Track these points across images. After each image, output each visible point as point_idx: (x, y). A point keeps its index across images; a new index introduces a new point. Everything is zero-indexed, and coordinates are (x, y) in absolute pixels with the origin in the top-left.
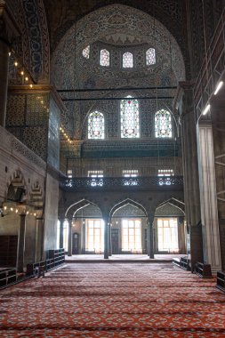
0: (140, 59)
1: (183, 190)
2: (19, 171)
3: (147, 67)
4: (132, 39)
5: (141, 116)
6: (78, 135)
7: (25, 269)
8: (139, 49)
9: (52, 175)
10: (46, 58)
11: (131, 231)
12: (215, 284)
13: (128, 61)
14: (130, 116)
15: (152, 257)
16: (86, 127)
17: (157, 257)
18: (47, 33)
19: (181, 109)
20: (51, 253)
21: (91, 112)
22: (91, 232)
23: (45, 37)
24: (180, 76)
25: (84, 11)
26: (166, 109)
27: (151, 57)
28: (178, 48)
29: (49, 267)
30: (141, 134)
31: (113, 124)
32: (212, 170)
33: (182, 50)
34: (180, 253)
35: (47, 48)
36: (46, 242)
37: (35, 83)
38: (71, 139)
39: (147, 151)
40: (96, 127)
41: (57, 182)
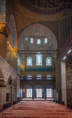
0: (42, 41)
1: (55, 81)
2: (11, 75)
3: (45, 44)
4: (40, 35)
5: (42, 59)
6: (24, 64)
7: (12, 102)
8: (42, 38)
9: (18, 76)
10: (16, 41)
11: (39, 92)
12: (66, 107)
13: (39, 42)
14: (39, 59)
15: (46, 99)
16: (26, 62)
17: (47, 99)
18: (16, 32)
19: (55, 57)
20: (19, 98)
21: (28, 57)
22: (28, 92)
23: (16, 34)
24: (56, 47)
25: (27, 26)
26: (50, 57)
27: (46, 41)
28: (56, 38)
29: (18, 102)
30: (42, 64)
31: (34, 61)
32: (65, 75)
33: (57, 39)
34: (53, 98)
35: (16, 37)
36: (17, 95)
37: (13, 48)
38: (22, 65)
39: (44, 69)
40: (29, 62)
41: (20, 78)
